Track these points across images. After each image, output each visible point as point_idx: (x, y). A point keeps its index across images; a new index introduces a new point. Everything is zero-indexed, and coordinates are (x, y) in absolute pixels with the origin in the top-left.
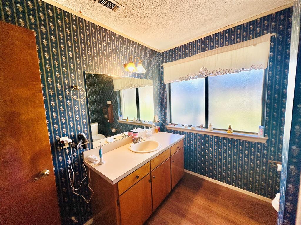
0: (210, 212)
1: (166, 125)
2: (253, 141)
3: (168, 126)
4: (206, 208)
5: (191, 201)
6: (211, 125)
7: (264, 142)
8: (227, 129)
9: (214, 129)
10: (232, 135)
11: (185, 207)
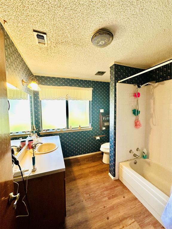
0: (83, 169)
1: (39, 132)
2: (88, 130)
3: (41, 132)
4: (80, 169)
5: (73, 171)
6: (71, 126)
7: (92, 129)
8: (79, 127)
9: (72, 128)
10: (82, 129)
11: (72, 175)
